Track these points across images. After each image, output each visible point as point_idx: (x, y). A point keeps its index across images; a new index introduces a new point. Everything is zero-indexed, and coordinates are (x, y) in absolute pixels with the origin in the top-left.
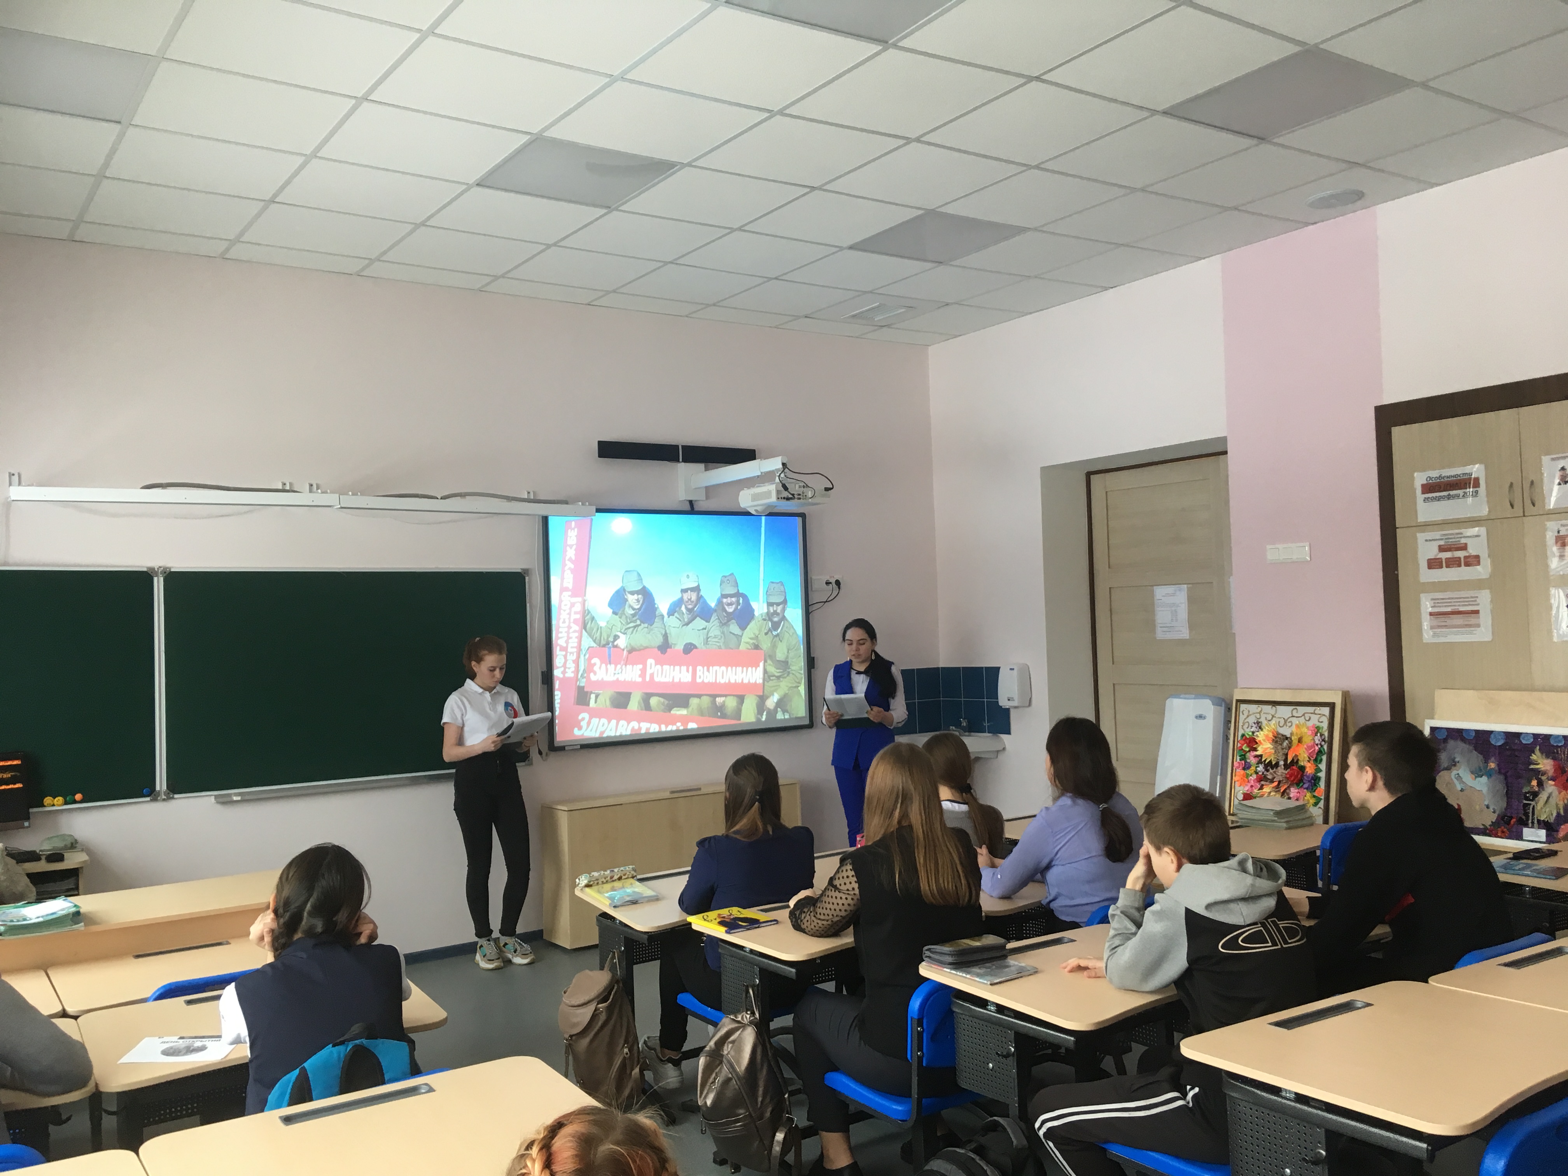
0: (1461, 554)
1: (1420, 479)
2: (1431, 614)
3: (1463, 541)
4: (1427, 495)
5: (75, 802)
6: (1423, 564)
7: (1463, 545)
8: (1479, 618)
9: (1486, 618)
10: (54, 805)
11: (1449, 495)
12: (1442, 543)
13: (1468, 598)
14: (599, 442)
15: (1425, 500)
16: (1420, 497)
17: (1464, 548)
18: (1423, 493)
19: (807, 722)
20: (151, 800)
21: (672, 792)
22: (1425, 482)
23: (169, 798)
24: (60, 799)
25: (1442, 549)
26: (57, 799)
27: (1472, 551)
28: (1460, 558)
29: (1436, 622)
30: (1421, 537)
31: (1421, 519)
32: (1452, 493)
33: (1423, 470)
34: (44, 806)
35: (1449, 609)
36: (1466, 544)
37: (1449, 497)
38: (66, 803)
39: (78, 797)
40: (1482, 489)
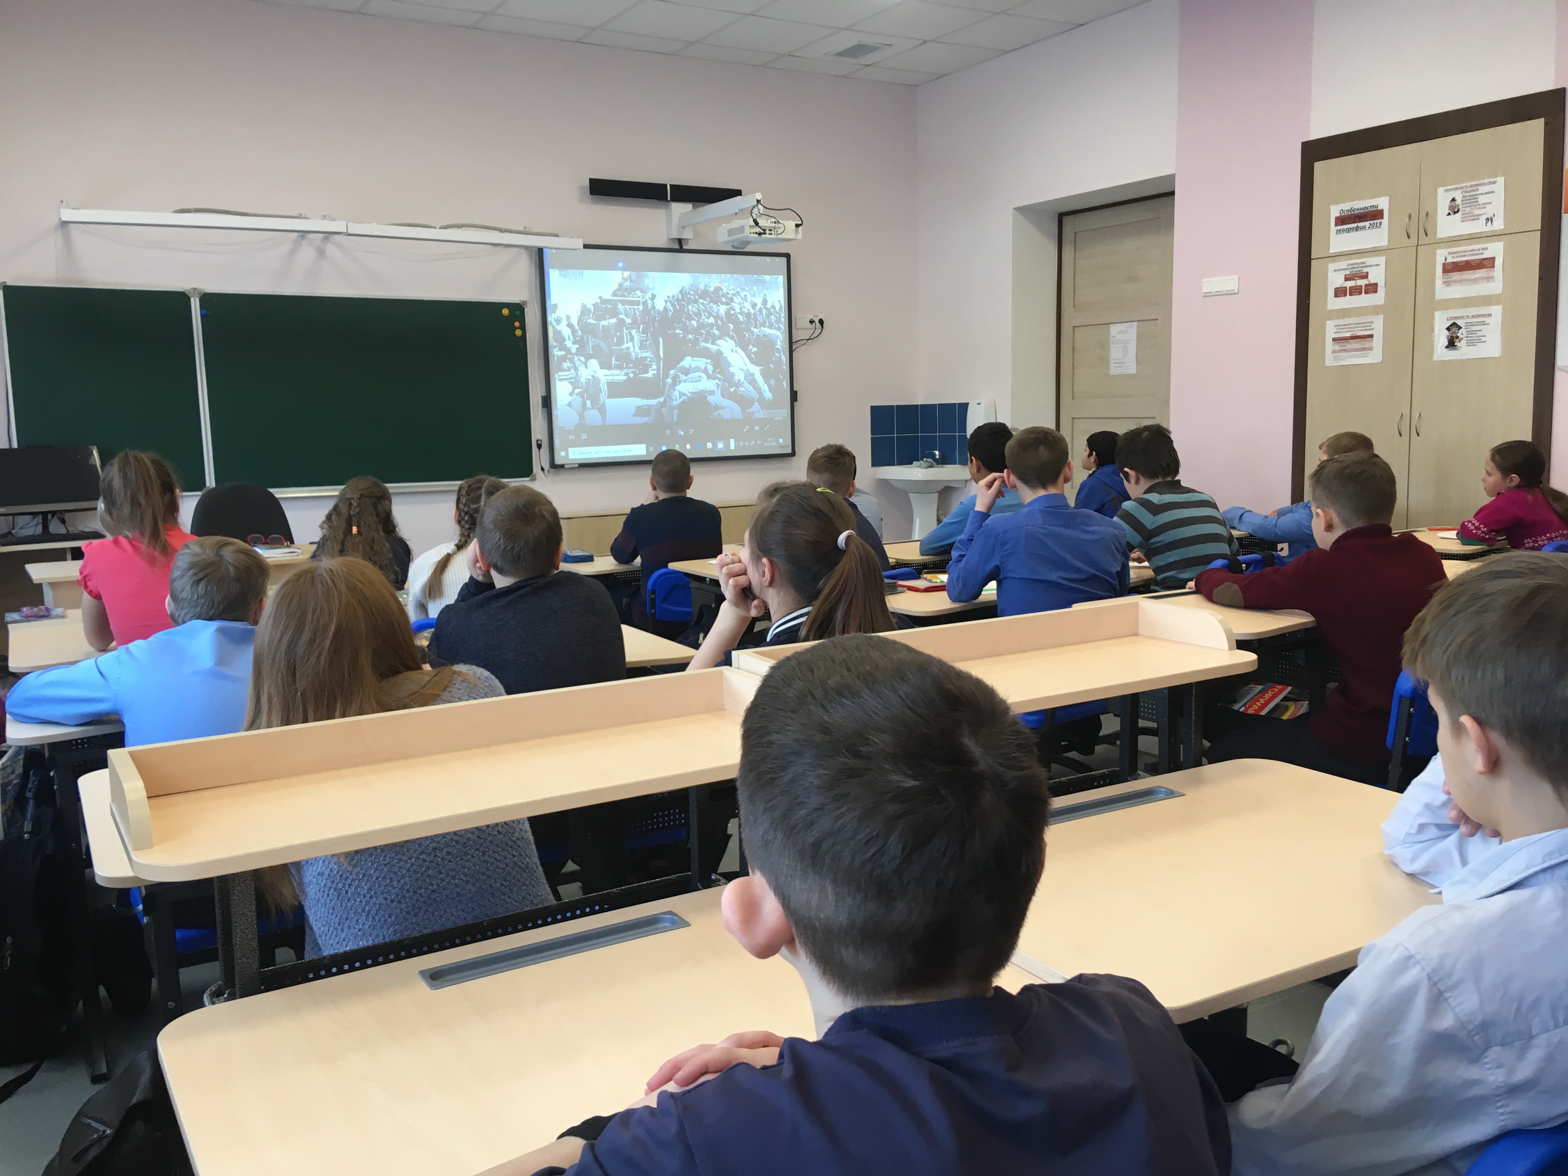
0: (1362, 282)
1: (1335, 211)
2: (1334, 340)
3: (1365, 270)
4: (1339, 228)
6: (1331, 293)
7: (1365, 274)
8: (1372, 341)
9: (1377, 342)
11: (1357, 227)
12: (1348, 272)
13: (1365, 323)
14: (591, 180)
15: (1338, 232)
16: (1333, 228)
17: (1365, 276)
18: (1336, 225)
19: (789, 451)
22: (1338, 215)
25: (1347, 279)
27: (1372, 279)
28: (1361, 286)
29: (1337, 348)
30: (1332, 266)
31: (1333, 250)
32: (1361, 224)
33: (1337, 203)
35: (1348, 335)
36: (1367, 273)
37: (1357, 229)
40: (1385, 221)
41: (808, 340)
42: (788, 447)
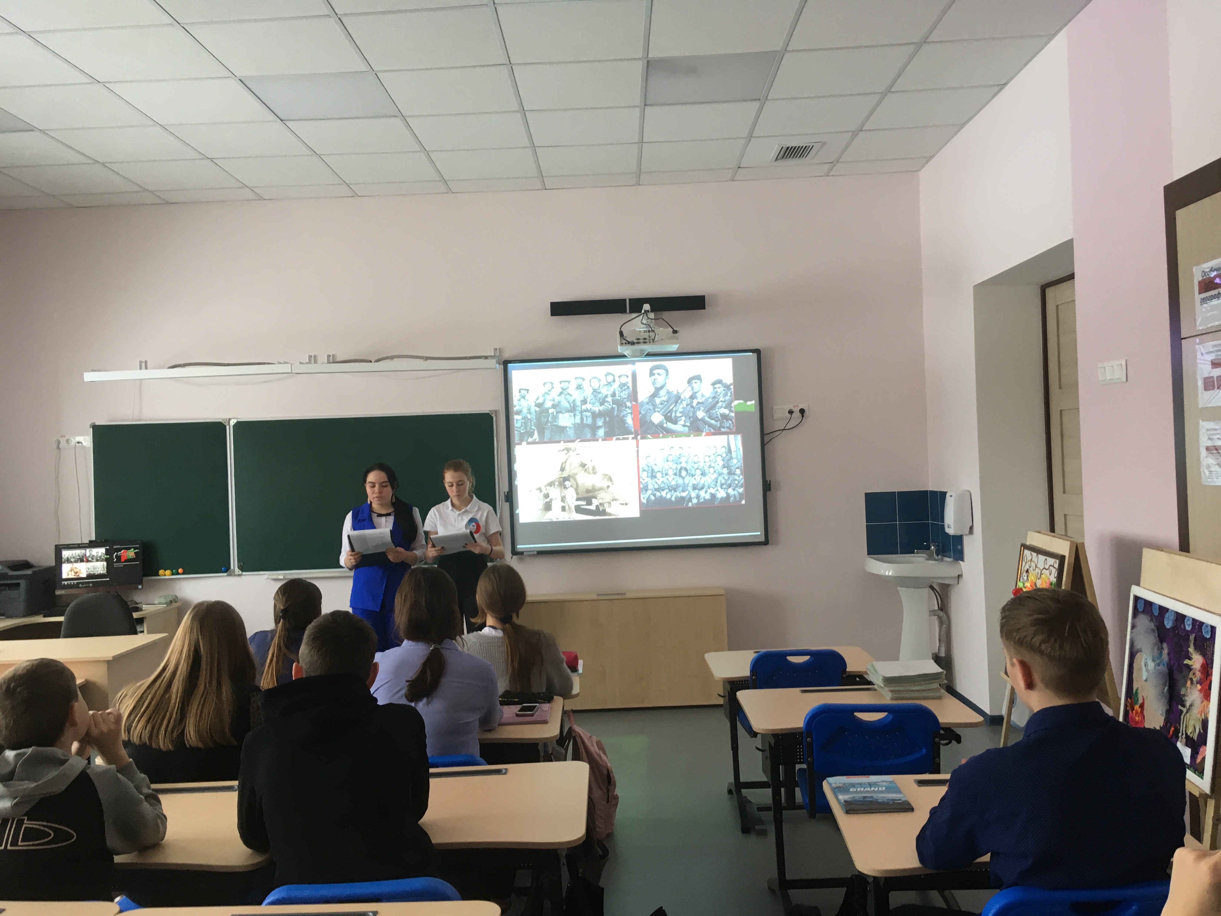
1: (1197, 275)
2: (1208, 449)
4: (1203, 295)
5: (178, 574)
6: (1201, 385)
10: (165, 575)
12: (1214, 357)
14: (551, 303)
15: (1204, 301)
16: (1198, 297)
18: (1199, 293)
19: (762, 539)
20: (228, 575)
21: (598, 595)
22: (1201, 279)
23: (239, 575)
24: (168, 572)
25: (1214, 365)
26: (167, 571)
30: (1200, 348)
31: (1199, 326)
33: (1198, 263)
34: (159, 575)
38: (173, 574)
39: (180, 570)
41: (783, 430)
42: (760, 535)
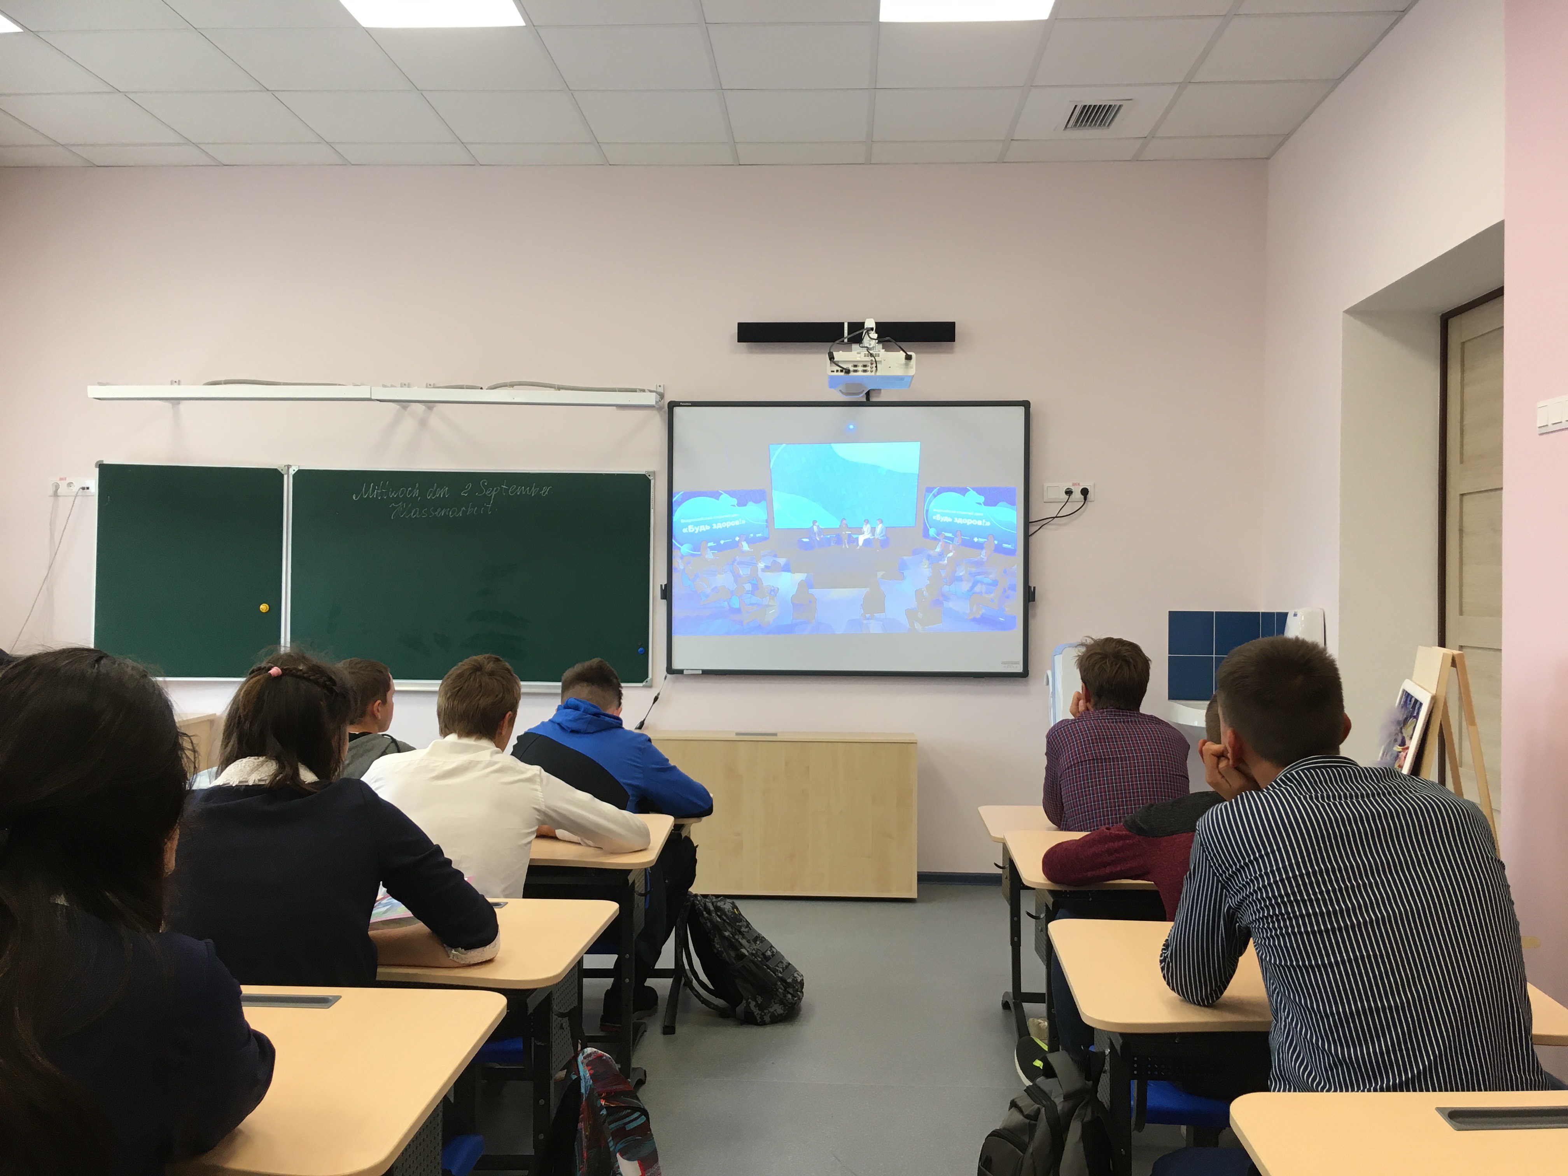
14: (738, 324)
19: (1019, 669)
41: (1055, 517)
42: (1017, 663)
